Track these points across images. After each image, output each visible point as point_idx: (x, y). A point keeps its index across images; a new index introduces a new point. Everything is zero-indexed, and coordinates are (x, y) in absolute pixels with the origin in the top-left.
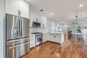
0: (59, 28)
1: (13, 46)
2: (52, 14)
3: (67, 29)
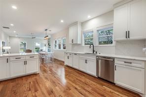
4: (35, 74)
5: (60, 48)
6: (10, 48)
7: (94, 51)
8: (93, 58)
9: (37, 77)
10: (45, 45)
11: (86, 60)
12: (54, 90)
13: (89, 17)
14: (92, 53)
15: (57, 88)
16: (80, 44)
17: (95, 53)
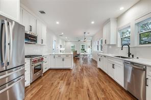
0: (61, 46)
1: (7, 85)
2: (58, 23)
3: (71, 48)
4: (69, 69)
5: (98, 49)
6: (64, 49)
7: (129, 54)
8: (120, 63)
9: (69, 72)
10: (89, 47)
11: (113, 65)
12: (71, 84)
13: (122, 9)
14: (128, 57)
15: (75, 83)
16: (114, 45)
17: (131, 56)
